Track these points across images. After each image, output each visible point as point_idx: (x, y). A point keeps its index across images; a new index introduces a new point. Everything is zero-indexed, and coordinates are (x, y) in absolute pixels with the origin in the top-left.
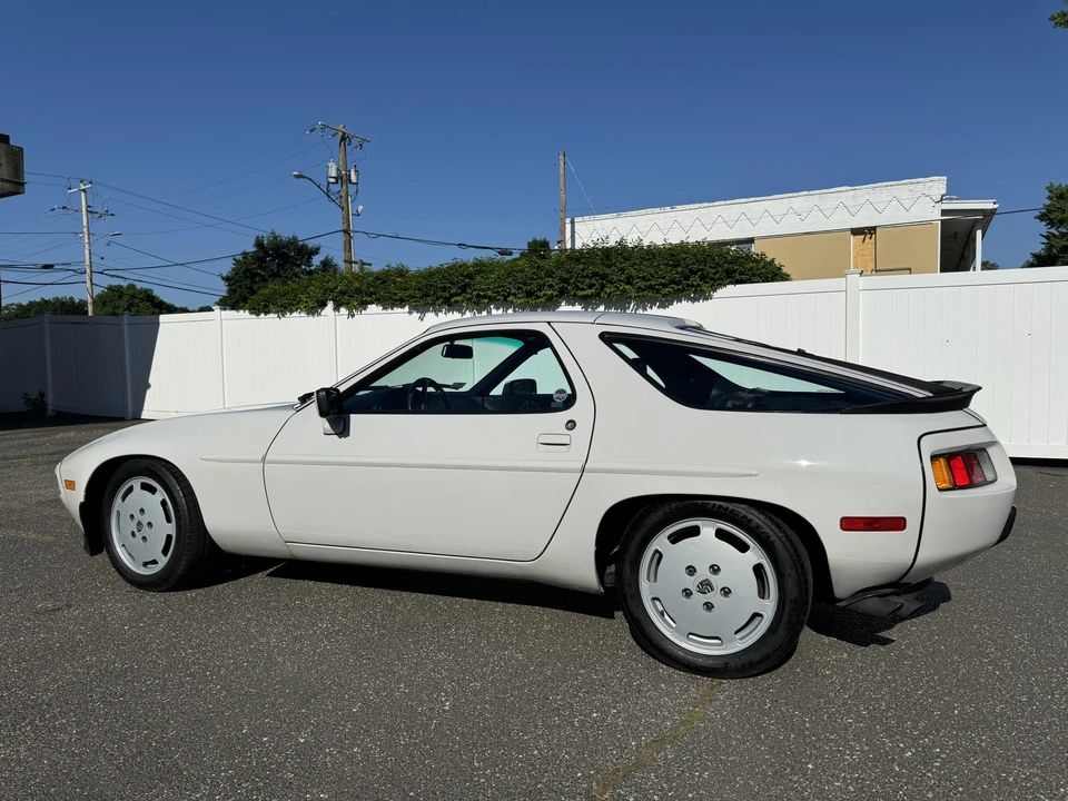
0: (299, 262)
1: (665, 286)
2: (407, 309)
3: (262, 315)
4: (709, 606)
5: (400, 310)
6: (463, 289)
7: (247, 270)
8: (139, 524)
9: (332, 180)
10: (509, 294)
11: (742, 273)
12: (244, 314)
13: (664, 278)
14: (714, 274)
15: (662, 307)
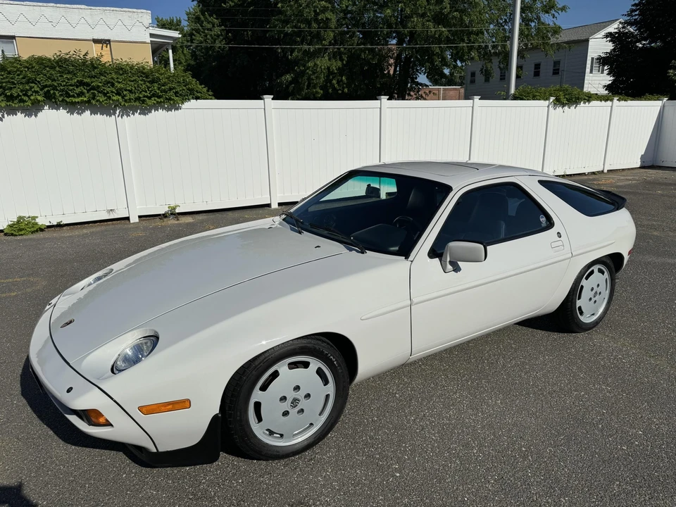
11: (198, 92)
15: (143, 113)
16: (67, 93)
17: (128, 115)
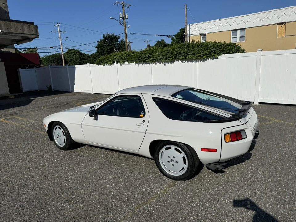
0: (115, 41)
1: (204, 55)
2: (135, 63)
3: (99, 65)
4: (173, 165)
5: (133, 63)
6: (149, 57)
7: (102, 44)
8: (59, 136)
9: (121, 18)
10: (161, 59)
11: (226, 51)
12: (95, 65)
13: (204, 53)
14: (218, 51)
15: (204, 61)
16: (179, 56)
17: (198, 62)
